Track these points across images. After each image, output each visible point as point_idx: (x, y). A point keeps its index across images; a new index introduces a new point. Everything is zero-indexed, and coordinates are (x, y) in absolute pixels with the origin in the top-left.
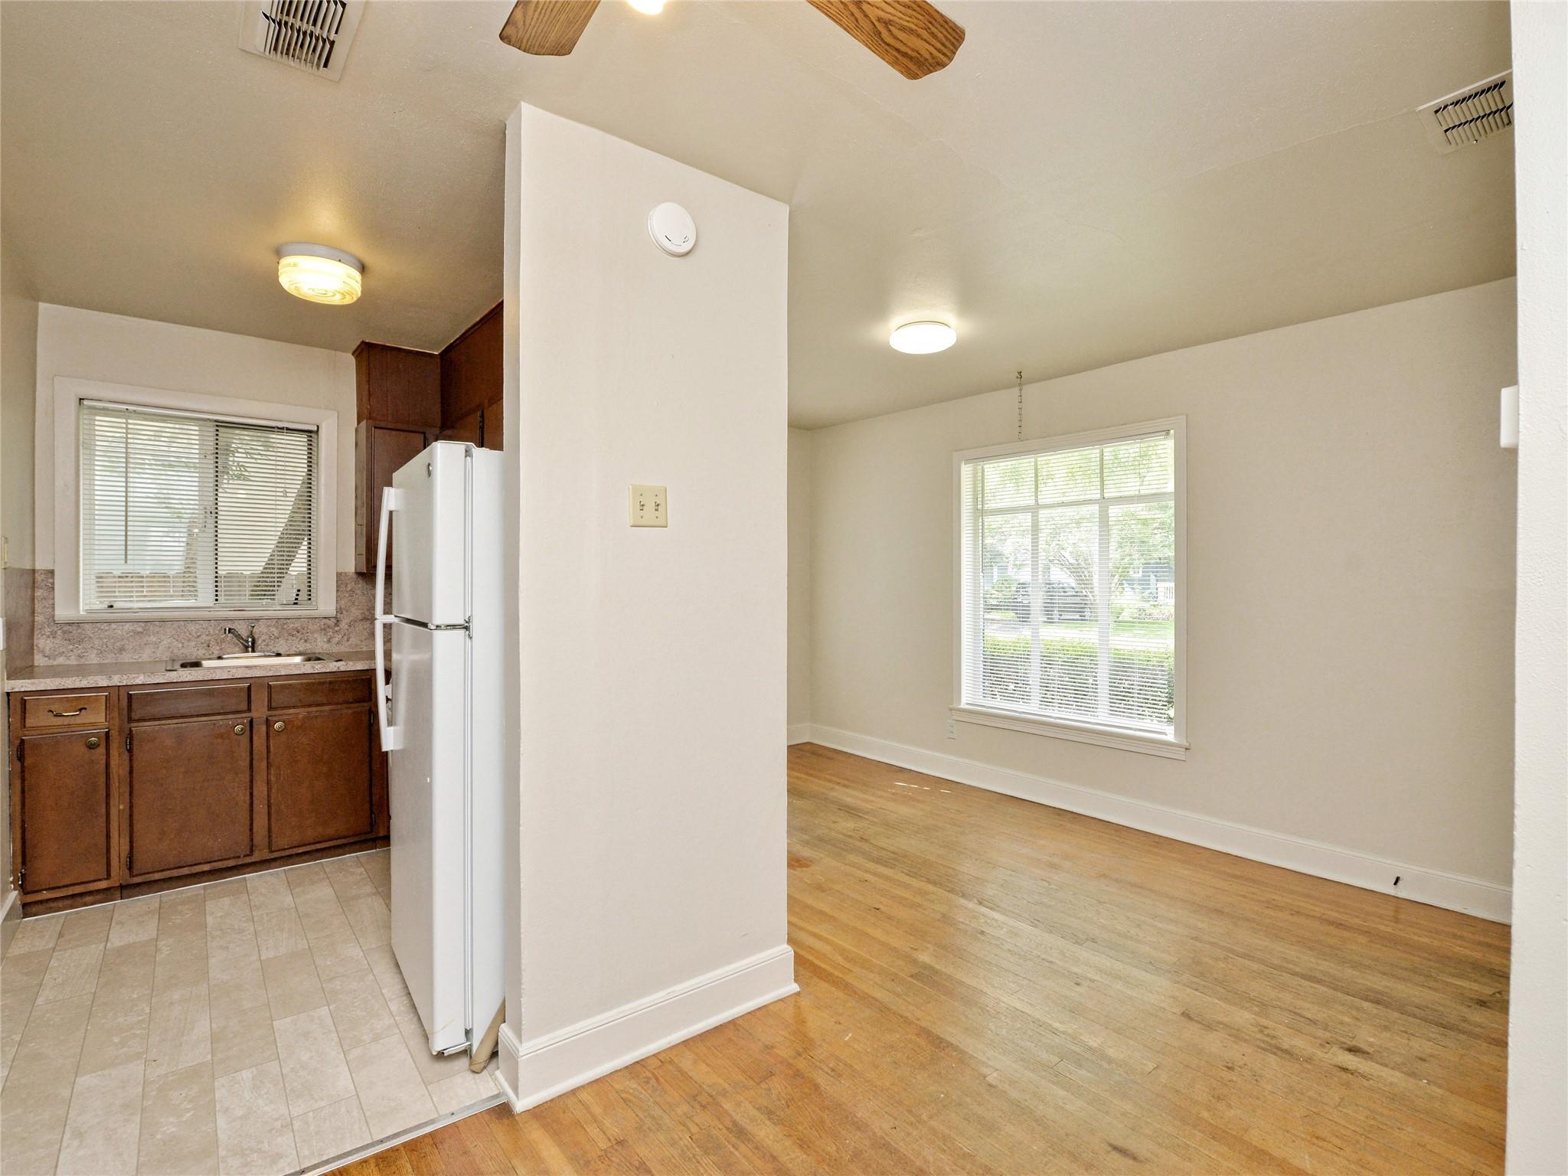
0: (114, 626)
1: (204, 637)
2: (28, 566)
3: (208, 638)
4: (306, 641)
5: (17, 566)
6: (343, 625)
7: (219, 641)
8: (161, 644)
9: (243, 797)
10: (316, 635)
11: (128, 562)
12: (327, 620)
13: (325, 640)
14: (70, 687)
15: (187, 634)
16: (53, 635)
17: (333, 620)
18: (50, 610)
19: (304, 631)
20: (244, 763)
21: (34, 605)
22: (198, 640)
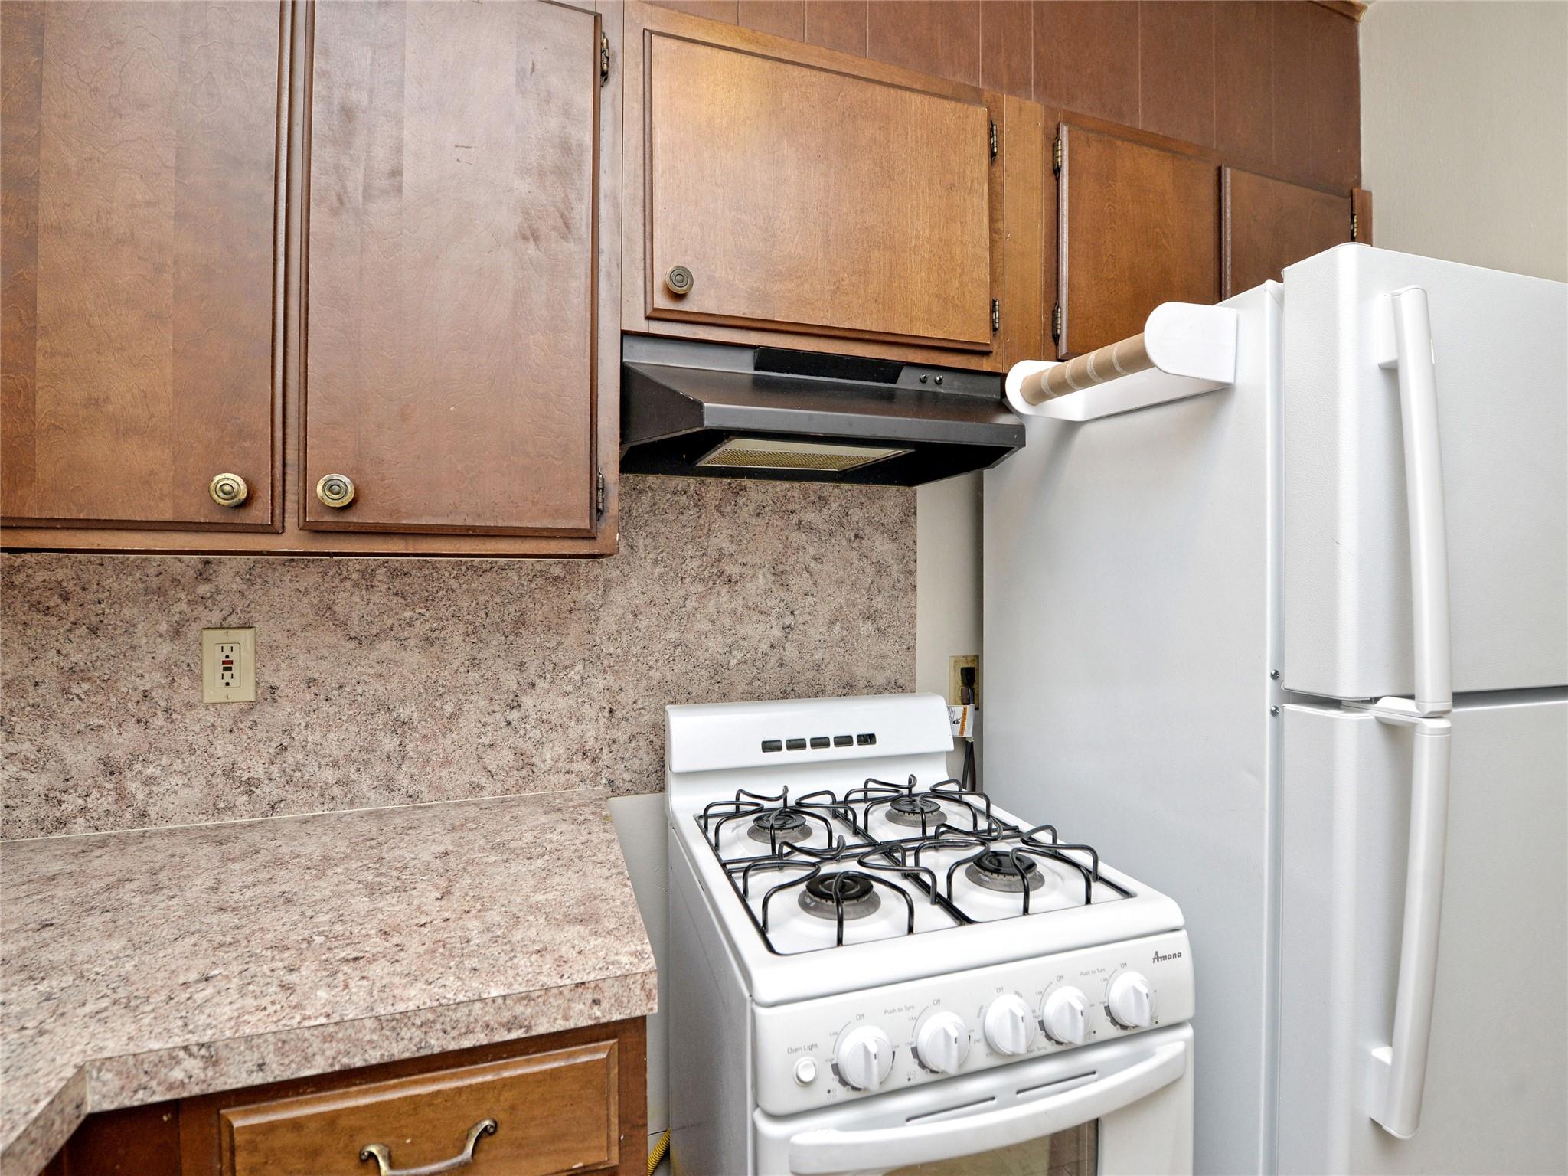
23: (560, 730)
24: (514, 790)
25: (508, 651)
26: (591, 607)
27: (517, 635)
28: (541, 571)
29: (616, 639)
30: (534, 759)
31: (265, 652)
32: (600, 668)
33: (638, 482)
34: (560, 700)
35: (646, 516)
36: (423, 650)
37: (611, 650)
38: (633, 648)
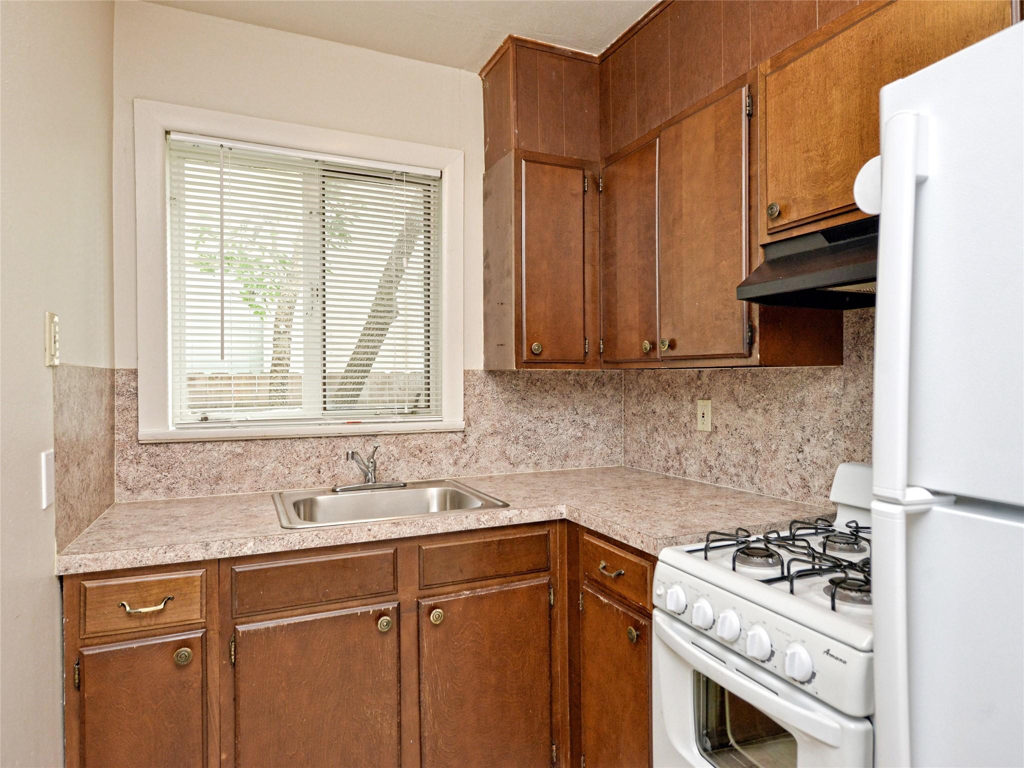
0: (209, 446)
1: (314, 460)
2: (104, 364)
3: (318, 461)
4: (429, 463)
5: (82, 363)
6: (471, 441)
7: (331, 464)
8: (264, 470)
9: (389, 730)
10: (441, 456)
11: (226, 358)
12: (453, 435)
13: (451, 461)
14: (150, 563)
15: (295, 456)
16: (137, 460)
17: (461, 435)
18: (132, 425)
19: (429, 450)
20: (390, 677)
21: (113, 419)
22: (307, 463)
23: (822, 470)
24: (801, 499)
25: (797, 419)
26: (837, 396)
27: (802, 410)
28: (812, 374)
29: (851, 417)
30: (809, 484)
31: (715, 410)
32: (842, 435)
33: (864, 314)
34: (822, 451)
35: (868, 335)
36: (764, 415)
37: (848, 424)
38: (861, 424)
